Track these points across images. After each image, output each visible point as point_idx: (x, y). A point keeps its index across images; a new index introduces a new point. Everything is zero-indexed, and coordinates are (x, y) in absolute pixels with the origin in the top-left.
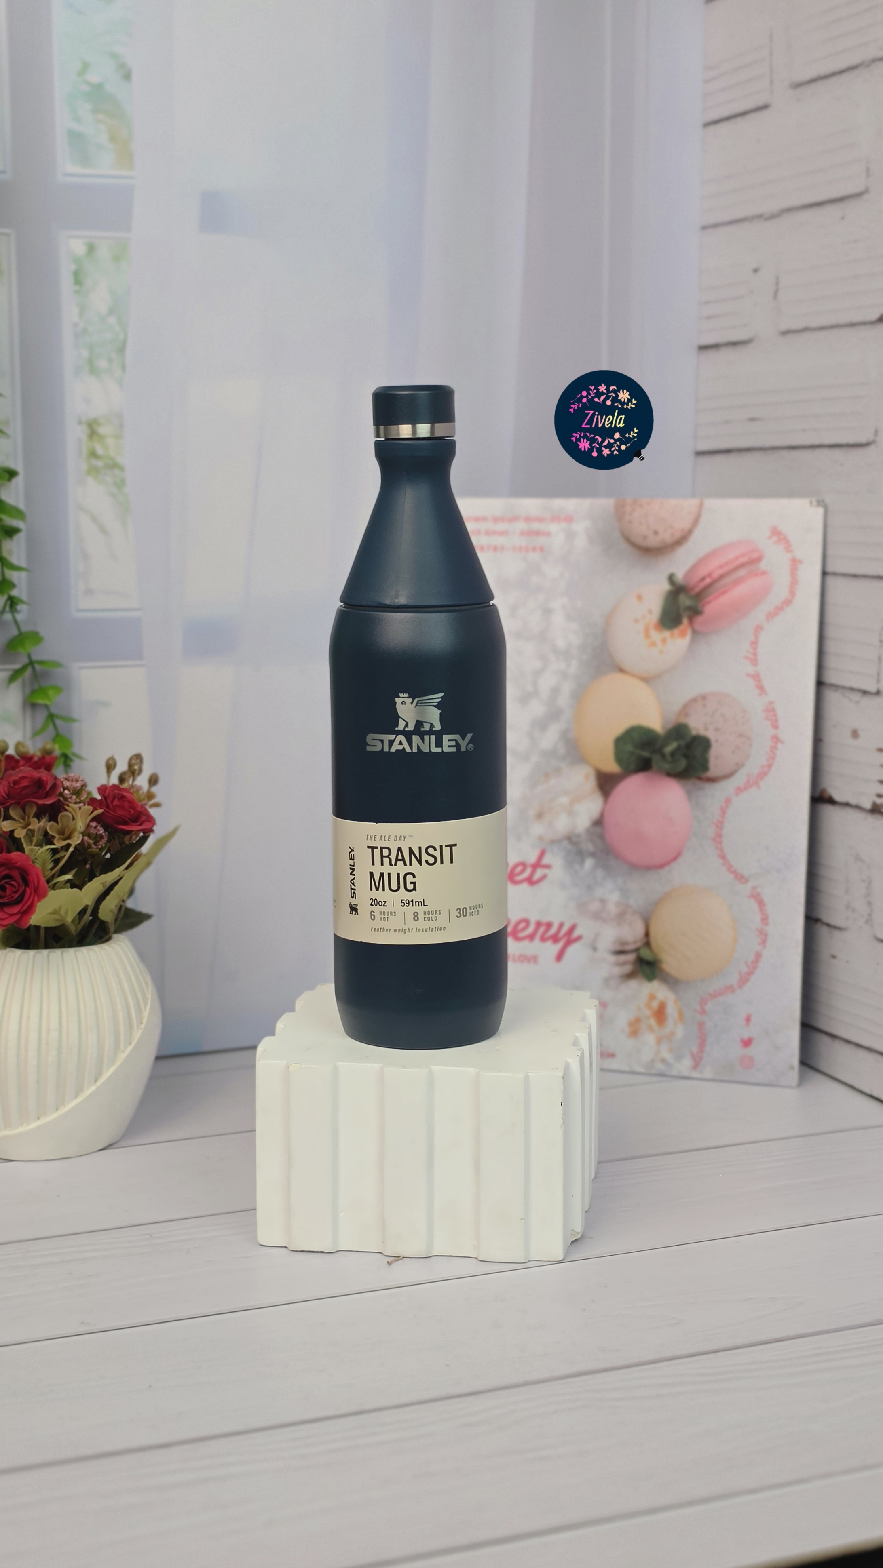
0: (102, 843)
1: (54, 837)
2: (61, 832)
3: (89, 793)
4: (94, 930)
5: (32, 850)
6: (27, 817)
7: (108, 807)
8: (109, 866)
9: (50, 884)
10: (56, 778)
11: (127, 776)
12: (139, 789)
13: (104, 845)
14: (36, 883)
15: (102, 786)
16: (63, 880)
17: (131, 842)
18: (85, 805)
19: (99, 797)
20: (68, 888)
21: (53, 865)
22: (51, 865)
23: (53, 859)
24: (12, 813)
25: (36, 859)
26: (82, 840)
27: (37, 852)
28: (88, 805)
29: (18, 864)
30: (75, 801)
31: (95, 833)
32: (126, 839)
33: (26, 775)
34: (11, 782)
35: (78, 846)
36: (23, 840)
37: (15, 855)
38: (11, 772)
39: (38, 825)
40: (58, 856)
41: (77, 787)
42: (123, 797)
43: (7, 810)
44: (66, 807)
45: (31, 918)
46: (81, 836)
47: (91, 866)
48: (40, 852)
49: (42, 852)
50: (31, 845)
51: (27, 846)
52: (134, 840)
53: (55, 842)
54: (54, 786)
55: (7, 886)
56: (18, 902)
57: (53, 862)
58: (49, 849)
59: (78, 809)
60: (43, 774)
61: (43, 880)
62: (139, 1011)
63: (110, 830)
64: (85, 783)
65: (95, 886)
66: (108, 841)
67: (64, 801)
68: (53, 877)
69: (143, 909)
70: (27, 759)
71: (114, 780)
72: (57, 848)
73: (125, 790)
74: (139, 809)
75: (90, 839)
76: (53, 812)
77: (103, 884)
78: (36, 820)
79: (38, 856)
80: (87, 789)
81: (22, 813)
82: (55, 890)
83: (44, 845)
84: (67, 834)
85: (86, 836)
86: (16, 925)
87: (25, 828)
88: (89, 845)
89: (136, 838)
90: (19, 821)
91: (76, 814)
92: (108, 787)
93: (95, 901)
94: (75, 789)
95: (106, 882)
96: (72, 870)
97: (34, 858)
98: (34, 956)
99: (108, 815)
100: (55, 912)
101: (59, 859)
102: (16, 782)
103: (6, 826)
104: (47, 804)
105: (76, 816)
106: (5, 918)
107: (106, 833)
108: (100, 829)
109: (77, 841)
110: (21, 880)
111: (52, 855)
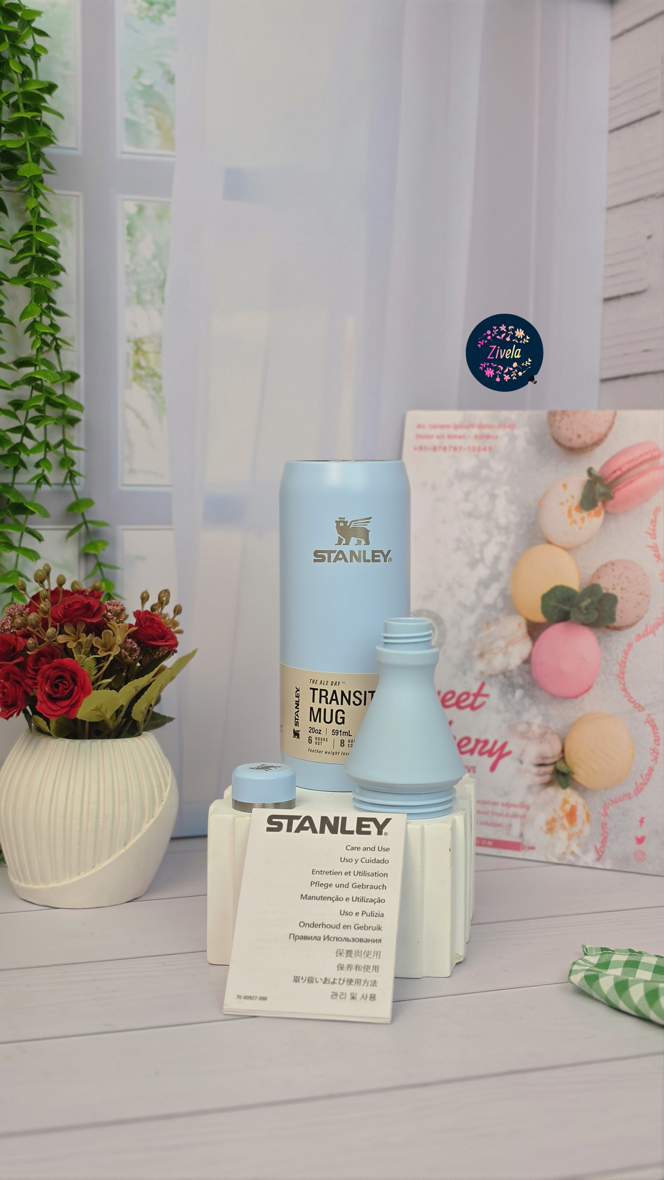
0: (136, 655)
1: (99, 649)
2: (104, 646)
3: (126, 616)
5: (81, 658)
6: (77, 632)
7: (141, 626)
9: (93, 687)
10: (101, 603)
11: (157, 607)
12: (165, 616)
13: (137, 657)
14: (83, 683)
15: (137, 611)
16: (104, 683)
18: (123, 624)
19: (134, 619)
22: (96, 672)
23: (97, 667)
24: (66, 629)
26: (120, 652)
27: (84, 660)
29: (69, 668)
30: (115, 621)
31: (130, 646)
32: (156, 653)
33: (78, 601)
35: (116, 656)
36: (74, 650)
37: (67, 660)
39: (86, 639)
40: (101, 664)
41: (118, 610)
42: (153, 619)
43: (62, 626)
44: (109, 626)
45: (78, 711)
46: (119, 649)
47: (127, 674)
48: (86, 660)
49: (88, 661)
50: (80, 654)
51: (77, 655)
52: (160, 653)
53: (99, 652)
54: (100, 609)
55: (60, 684)
56: (68, 697)
57: (97, 669)
58: (94, 658)
59: (119, 628)
61: (88, 680)
62: (161, 791)
63: (142, 645)
64: (124, 607)
65: (130, 689)
66: (139, 654)
67: (107, 621)
68: (97, 680)
69: (166, 713)
70: (80, 592)
71: (147, 607)
72: (100, 658)
73: (155, 615)
74: (166, 630)
75: (126, 652)
76: (98, 629)
77: (136, 688)
78: (84, 635)
79: (85, 663)
80: (125, 613)
81: (74, 629)
83: (90, 655)
84: (108, 647)
85: (123, 649)
86: (65, 716)
87: (76, 642)
88: (125, 657)
90: (71, 636)
91: (116, 630)
92: (142, 612)
93: (129, 702)
94: (116, 612)
95: (138, 686)
96: (112, 676)
97: (82, 665)
98: (80, 744)
99: (141, 632)
100: (97, 709)
101: (101, 666)
102: (69, 606)
103: (61, 639)
104: (93, 622)
105: (116, 632)
106: (57, 709)
107: (140, 648)
108: (135, 644)
109: (117, 652)
110: (71, 680)
111: (95, 665)
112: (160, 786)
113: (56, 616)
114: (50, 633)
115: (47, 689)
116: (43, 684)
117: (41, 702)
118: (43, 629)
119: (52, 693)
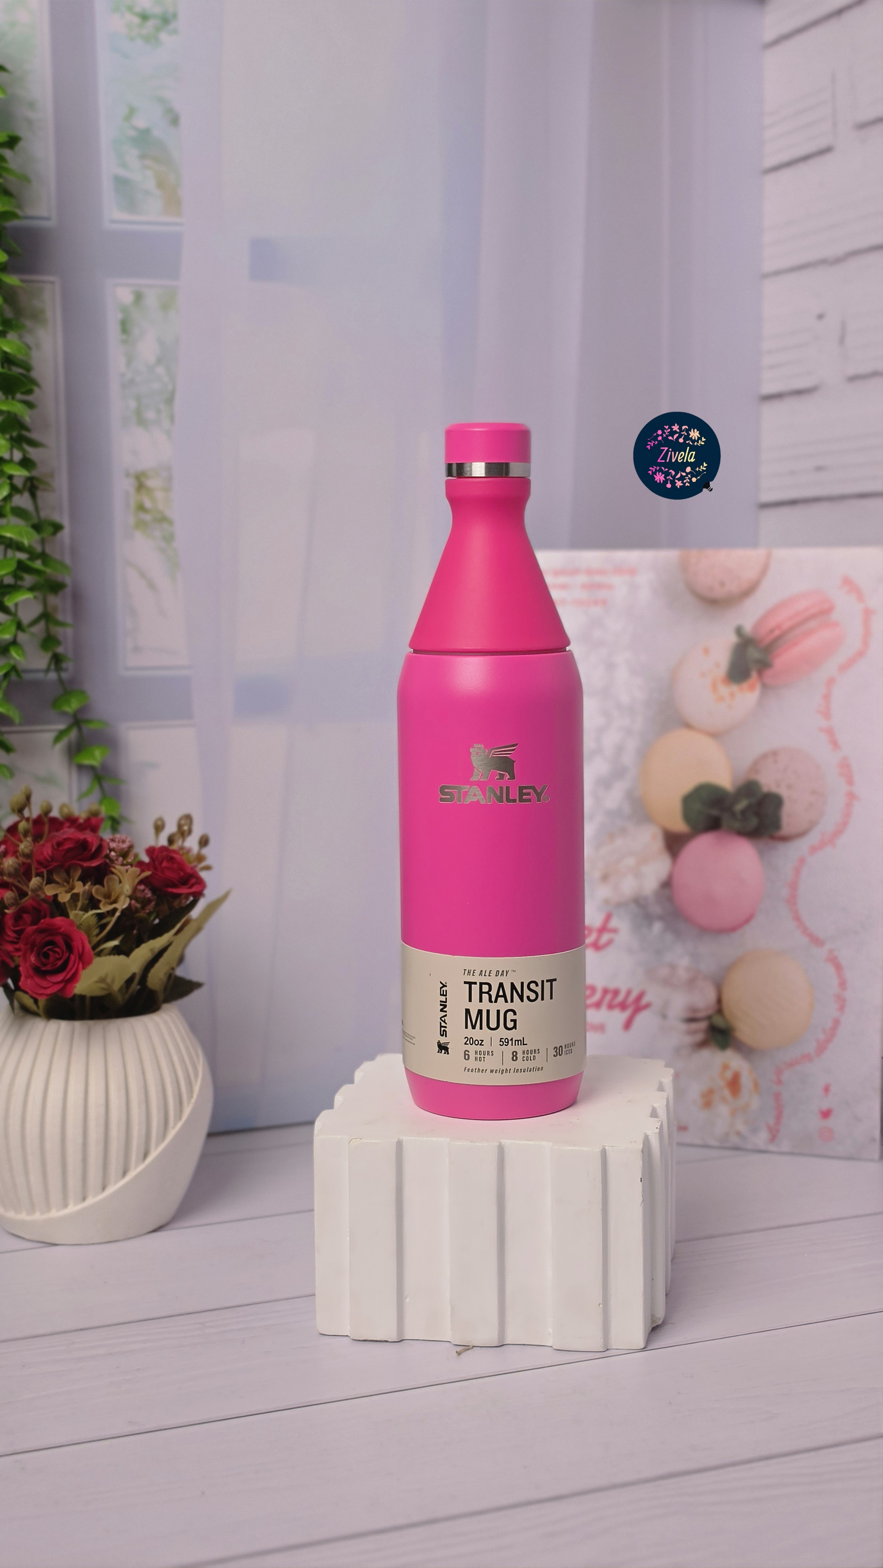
0: (151, 907)
1: (100, 901)
2: (107, 896)
3: (136, 856)
4: (141, 1000)
5: (77, 915)
6: (71, 880)
7: (155, 868)
8: (157, 932)
9: (96, 951)
10: (102, 840)
11: (176, 838)
12: (189, 851)
14: (80, 949)
15: (151, 847)
16: (109, 946)
20: (114, 955)
21: (98, 931)
23: (99, 924)
24: (56, 878)
25: (81, 924)
26: (130, 904)
27: (82, 917)
28: (136, 866)
29: (62, 930)
31: (142, 896)
32: (176, 904)
33: (71, 836)
34: (54, 844)
35: (124, 911)
36: (67, 905)
37: (59, 920)
38: (56, 834)
39: (83, 889)
40: (104, 921)
41: (123, 849)
42: (171, 859)
43: (50, 873)
44: (113, 870)
45: (75, 987)
46: (128, 900)
47: (139, 932)
48: (85, 917)
49: (87, 918)
50: (76, 910)
53: (101, 906)
54: (100, 848)
55: (50, 953)
56: (62, 968)
57: (99, 928)
58: (94, 914)
60: (88, 836)
62: (190, 1085)
63: (158, 893)
64: (133, 845)
65: (143, 953)
66: (157, 905)
67: (110, 864)
68: (98, 944)
69: (193, 977)
70: (72, 821)
71: (163, 841)
72: (103, 913)
73: (177, 852)
74: (189, 871)
75: (138, 903)
76: (99, 875)
77: (152, 950)
78: (80, 883)
81: (67, 876)
82: (100, 957)
83: (90, 909)
84: (113, 898)
85: (133, 900)
86: (59, 994)
87: (69, 892)
89: (185, 901)
90: (62, 885)
91: (123, 876)
92: (157, 848)
93: (144, 967)
94: (123, 851)
95: (155, 948)
96: (119, 936)
97: (78, 924)
99: (155, 877)
100: (101, 981)
101: (104, 924)
102: (60, 844)
103: (50, 891)
104: (93, 867)
105: (122, 879)
106: (47, 986)
107: (155, 897)
108: (148, 892)
109: (123, 905)
110: (65, 947)
111: (96, 922)
112: (187, 1075)
113: (42, 859)
114: (35, 883)
115: (32, 960)
116: (27, 952)
117: (27, 978)
118: (24, 879)
119: (40, 965)
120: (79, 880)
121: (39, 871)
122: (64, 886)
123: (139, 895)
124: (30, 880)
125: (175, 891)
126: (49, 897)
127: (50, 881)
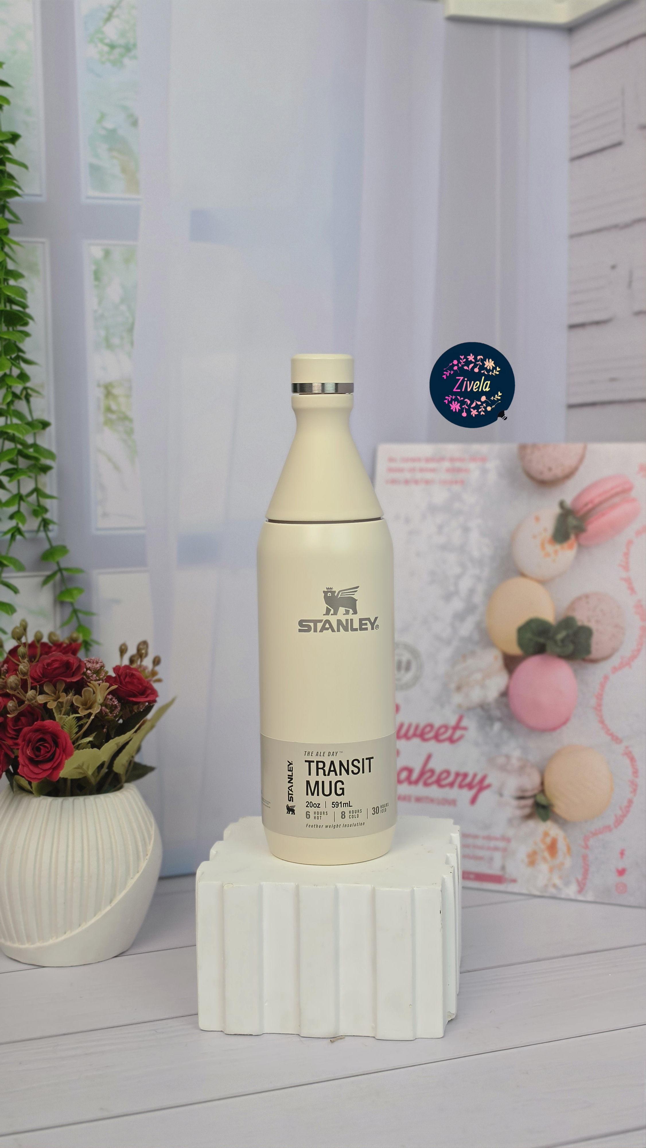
0: (117, 712)
1: (79, 708)
2: (84, 704)
3: (107, 672)
4: (109, 780)
5: (61, 718)
6: (57, 692)
7: (121, 683)
8: (121, 730)
9: (75, 745)
10: (80, 661)
11: (135, 658)
12: (145, 668)
13: (118, 713)
14: (64, 744)
15: (117, 666)
16: (85, 741)
17: (139, 711)
18: (103, 682)
19: (114, 675)
20: (89, 748)
21: (78, 729)
22: (76, 730)
23: (78, 724)
24: (46, 689)
25: (64, 725)
26: (101, 709)
27: (65, 720)
28: (106, 682)
29: (50, 730)
30: (95, 679)
31: (111, 703)
32: (136, 708)
33: (57, 659)
34: (45, 665)
35: (97, 714)
36: (54, 711)
37: (48, 722)
38: (46, 656)
39: (66, 698)
40: (82, 722)
41: (97, 668)
42: (133, 675)
43: (41, 686)
44: (89, 684)
45: (60, 773)
46: (100, 706)
47: (108, 731)
48: (67, 719)
49: (69, 720)
50: (60, 714)
51: (58, 715)
52: (141, 709)
53: (79, 711)
54: (79, 667)
55: (41, 747)
56: (50, 759)
57: (78, 727)
58: (75, 717)
59: (98, 685)
60: (70, 658)
61: (70, 742)
62: (145, 845)
63: (123, 701)
64: (103, 664)
65: (110, 746)
66: (121, 710)
67: (86, 679)
68: (77, 739)
69: (148, 763)
70: (58, 645)
71: (126, 662)
72: (81, 716)
73: (135, 669)
74: (145, 684)
75: (107, 709)
76: (78, 687)
77: (117, 744)
78: (64, 694)
79: (66, 723)
80: (105, 669)
81: (54, 688)
82: (79, 750)
83: (71, 714)
84: (89, 705)
85: (104, 706)
86: (48, 778)
87: (56, 701)
88: (106, 713)
89: (143, 707)
90: (51, 695)
91: (96, 689)
92: (121, 667)
93: (111, 758)
94: (96, 670)
95: (119, 743)
96: (93, 733)
97: (63, 724)
98: (62, 803)
99: (121, 689)
100: (79, 767)
101: (82, 724)
102: (48, 665)
103: (41, 699)
104: (73, 682)
105: (96, 691)
106: (39, 773)
107: (120, 704)
108: (115, 701)
109: (96, 710)
110: (52, 743)
111: (76, 722)
112: (144, 840)
113: (35, 676)
114: (31, 696)
115: (28, 752)
116: (24, 748)
117: (23, 766)
118: (22, 691)
119: (33, 756)
120: (62, 692)
121: (33, 685)
122: (53, 696)
123: (109, 703)
124: (26, 692)
125: (134, 699)
126: (41, 704)
127: (42, 692)
